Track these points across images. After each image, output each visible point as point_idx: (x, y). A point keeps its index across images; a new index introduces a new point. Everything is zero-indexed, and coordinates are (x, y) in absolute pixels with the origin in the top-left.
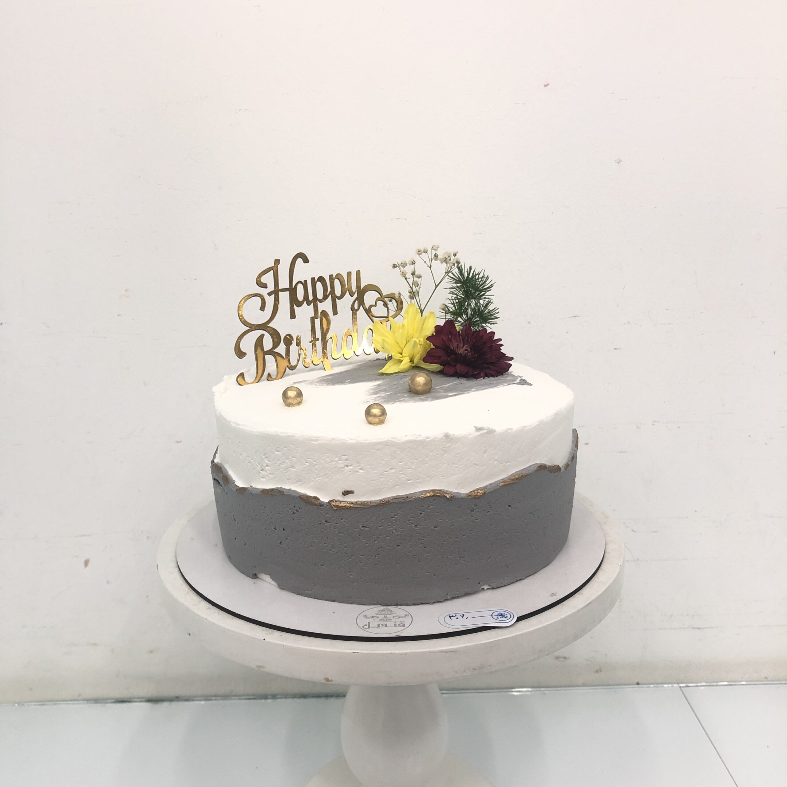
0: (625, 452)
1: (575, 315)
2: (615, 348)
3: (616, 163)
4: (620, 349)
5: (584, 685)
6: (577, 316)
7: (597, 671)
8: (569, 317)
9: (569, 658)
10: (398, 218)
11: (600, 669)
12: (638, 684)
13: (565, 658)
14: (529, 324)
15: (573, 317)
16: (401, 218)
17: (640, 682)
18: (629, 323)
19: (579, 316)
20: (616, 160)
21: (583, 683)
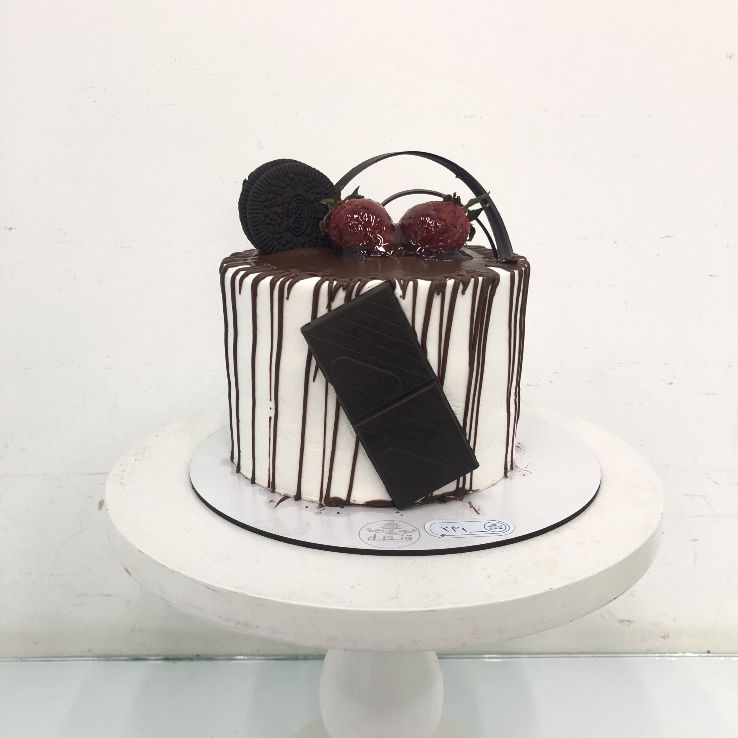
0: (713, 394)
1: (669, 236)
2: (710, 275)
3: (727, 57)
4: (716, 276)
5: (649, 652)
6: (670, 236)
7: (664, 637)
8: (661, 238)
9: (633, 622)
10: (472, 116)
11: (668, 635)
12: (709, 652)
13: (629, 621)
14: (616, 244)
15: (666, 237)
16: (476, 116)
17: (711, 651)
18: (728, 246)
19: (672, 237)
20: (727, 54)
21: (648, 650)
